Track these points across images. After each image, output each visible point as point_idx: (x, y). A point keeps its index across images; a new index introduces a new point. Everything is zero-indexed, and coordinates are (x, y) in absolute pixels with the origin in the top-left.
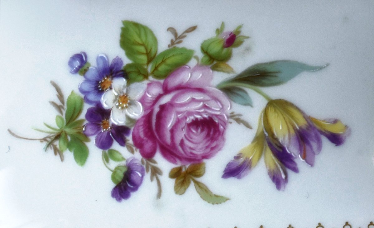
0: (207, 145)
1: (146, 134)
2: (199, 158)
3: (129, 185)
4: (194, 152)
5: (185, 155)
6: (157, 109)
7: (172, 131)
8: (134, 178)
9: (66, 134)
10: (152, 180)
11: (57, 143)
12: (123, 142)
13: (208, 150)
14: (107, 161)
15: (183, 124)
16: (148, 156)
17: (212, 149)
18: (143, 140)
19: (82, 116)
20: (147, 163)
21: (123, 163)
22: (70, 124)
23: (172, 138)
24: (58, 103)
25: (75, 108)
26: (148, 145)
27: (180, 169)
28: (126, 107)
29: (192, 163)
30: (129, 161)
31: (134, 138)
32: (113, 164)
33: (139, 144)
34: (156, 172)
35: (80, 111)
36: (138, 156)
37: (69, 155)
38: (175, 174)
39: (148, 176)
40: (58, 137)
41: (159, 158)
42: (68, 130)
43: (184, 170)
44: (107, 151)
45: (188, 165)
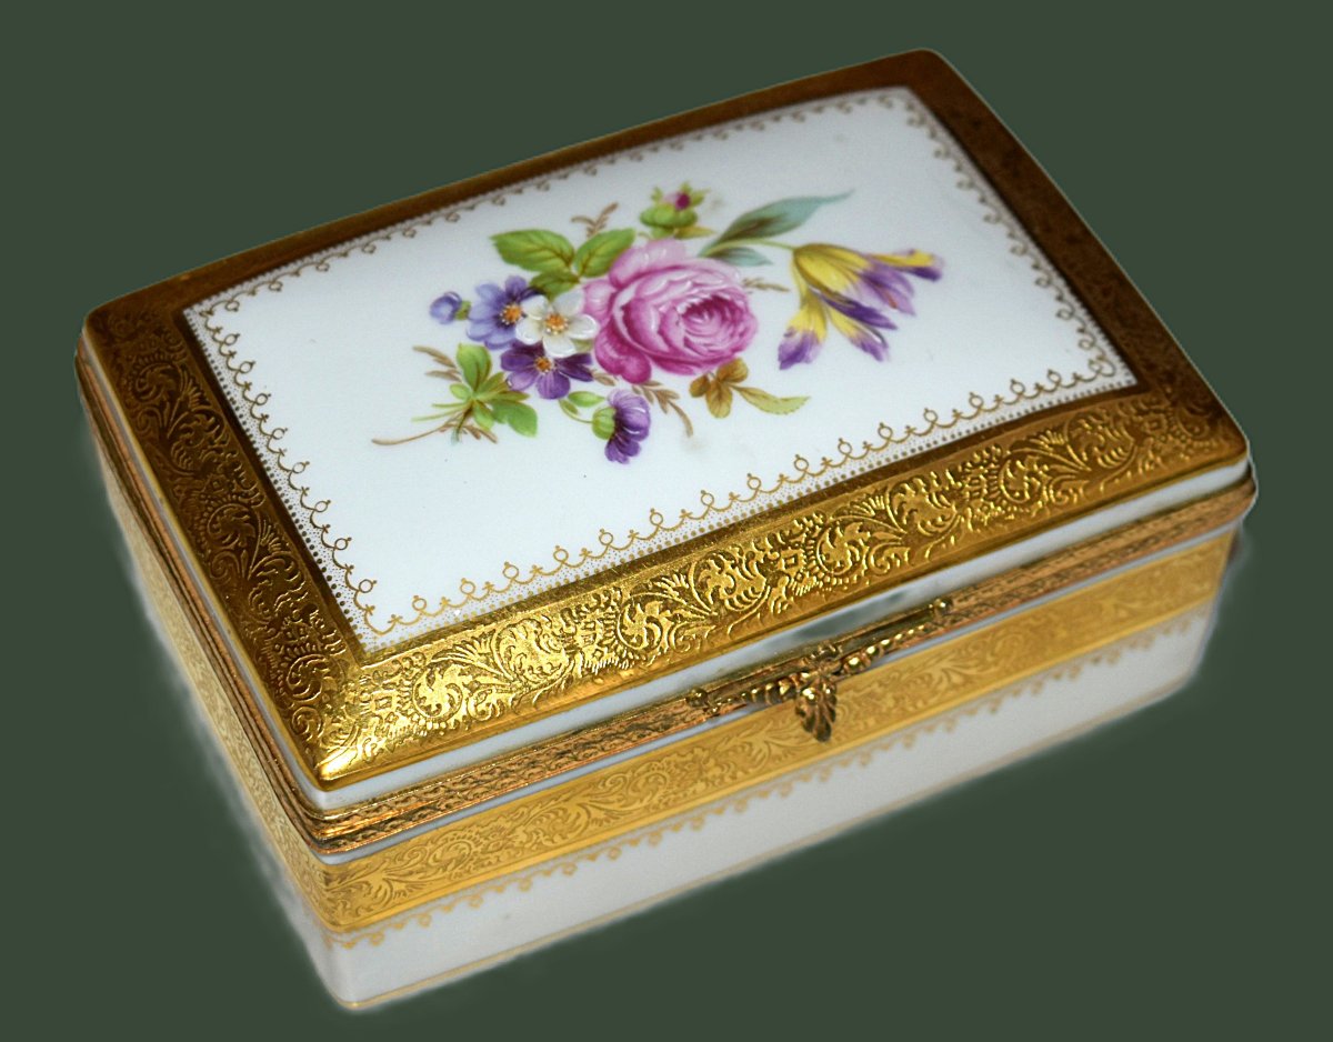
0: (731, 330)
1: (620, 352)
2: (728, 353)
3: (631, 432)
4: (712, 348)
5: (702, 358)
6: (618, 315)
7: (661, 332)
8: (634, 418)
9: (481, 403)
10: (665, 411)
11: (471, 422)
12: (587, 376)
13: (737, 338)
14: (574, 411)
15: (674, 318)
16: (642, 378)
17: (742, 335)
18: (618, 361)
19: (496, 368)
20: (645, 390)
21: (604, 404)
22: (480, 388)
23: (667, 341)
24: (444, 369)
25: (477, 365)
26: (633, 366)
27: (705, 379)
28: (566, 329)
29: (720, 363)
30: (612, 399)
31: (602, 364)
32: (587, 413)
33: (616, 369)
34: (665, 398)
35: (489, 365)
36: (622, 385)
37: (502, 430)
38: (701, 389)
39: (655, 408)
40: (469, 412)
41: (658, 375)
42: (481, 397)
43: (711, 379)
44: (566, 398)
45: (715, 370)
